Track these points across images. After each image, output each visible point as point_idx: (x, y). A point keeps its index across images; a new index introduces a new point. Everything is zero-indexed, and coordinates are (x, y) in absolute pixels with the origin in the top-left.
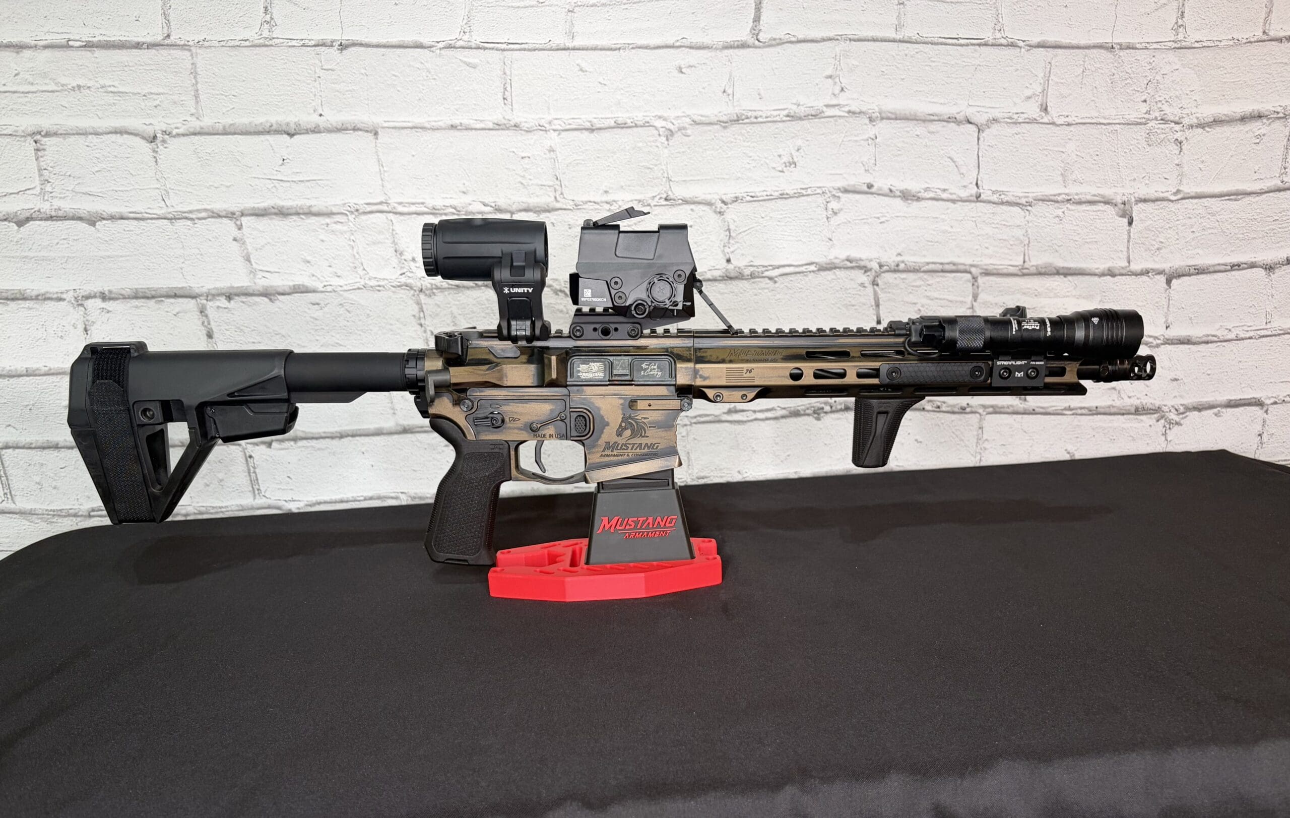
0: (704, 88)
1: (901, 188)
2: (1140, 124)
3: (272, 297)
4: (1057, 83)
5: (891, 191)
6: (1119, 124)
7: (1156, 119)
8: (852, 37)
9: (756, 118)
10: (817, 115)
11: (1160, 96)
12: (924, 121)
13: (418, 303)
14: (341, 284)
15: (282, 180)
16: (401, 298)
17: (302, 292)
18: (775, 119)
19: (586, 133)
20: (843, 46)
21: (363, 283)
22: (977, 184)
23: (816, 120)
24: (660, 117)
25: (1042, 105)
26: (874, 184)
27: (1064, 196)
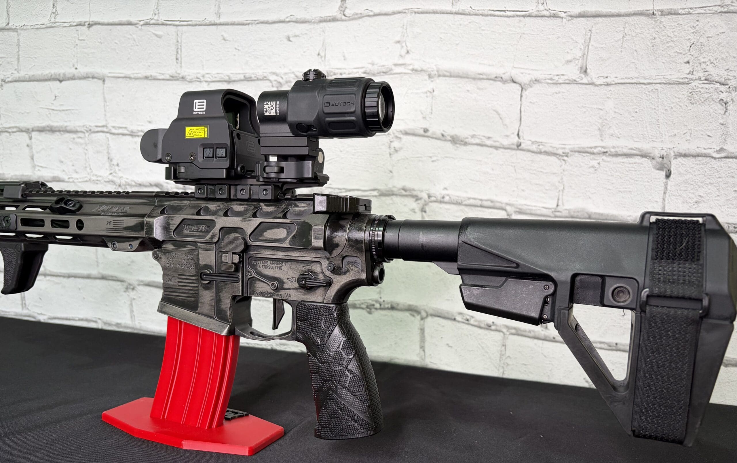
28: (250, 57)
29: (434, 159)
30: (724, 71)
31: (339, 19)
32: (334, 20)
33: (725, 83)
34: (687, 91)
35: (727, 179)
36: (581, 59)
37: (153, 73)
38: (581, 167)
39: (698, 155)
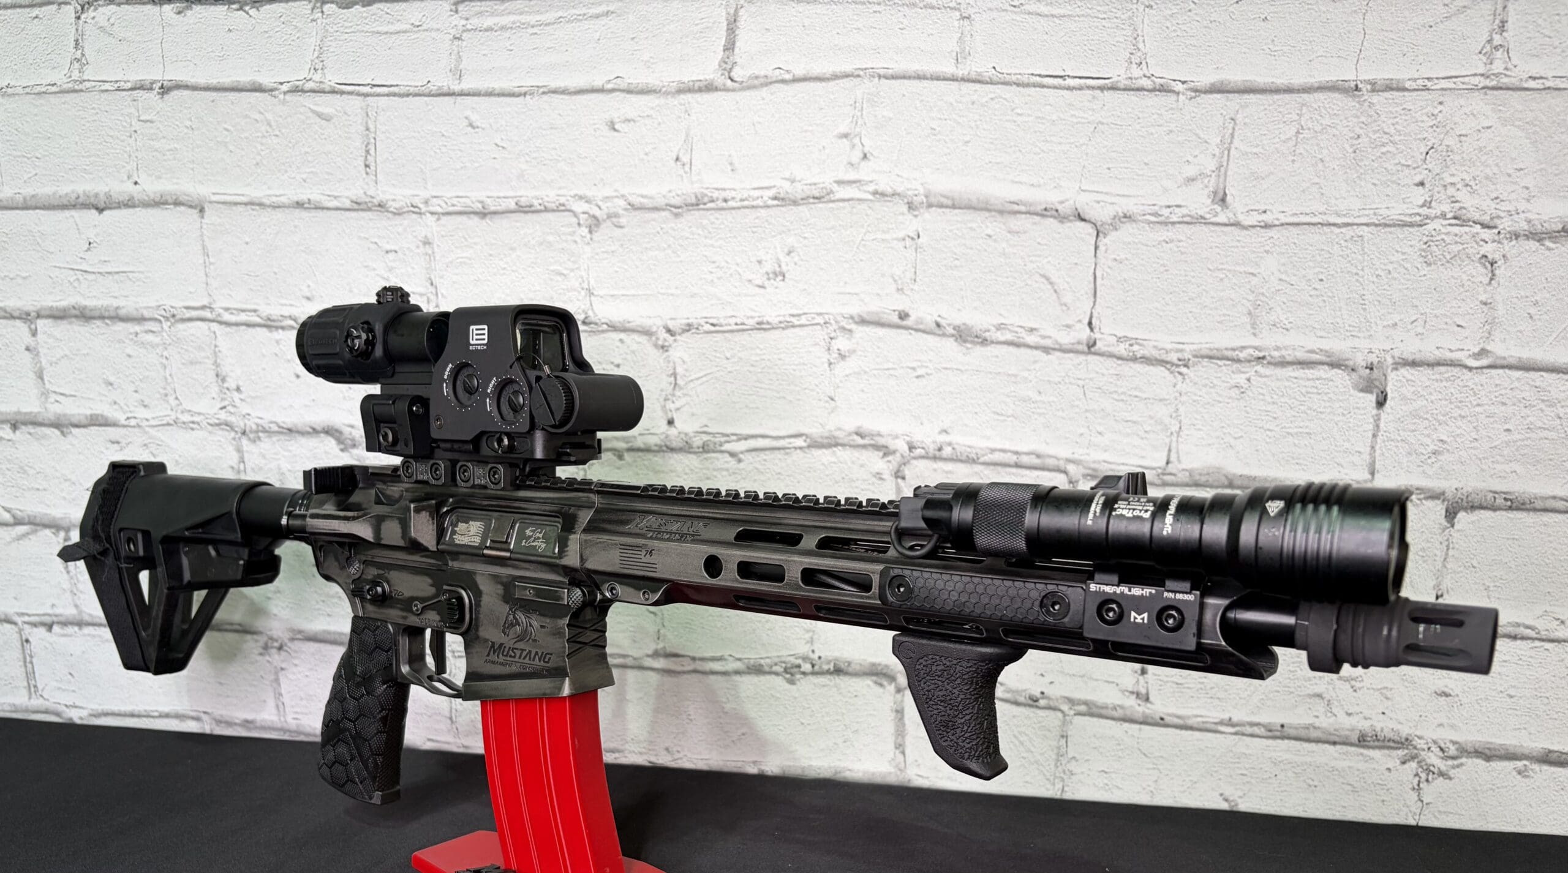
0: (646, 154)
1: (957, 322)
2: (1411, 225)
3: (65, 430)
4: (1247, 153)
5: (938, 325)
6: (1367, 225)
7: (1443, 216)
8: (882, 72)
9: (725, 201)
10: (823, 197)
11: (1453, 175)
12: (1001, 212)
13: (239, 450)
14: (147, 417)
15: (86, 271)
16: (219, 441)
17: (100, 425)
18: (755, 203)
19: (476, 219)
20: (868, 86)
21: (173, 417)
22: (1090, 324)
23: (821, 205)
24: (581, 198)
25: (1215, 193)
26: (910, 313)
27: (1251, 351)
28: (527, 162)
29: (920, 372)
30: (1489, 202)
31: (720, 86)
32: (709, 88)
33: (1492, 224)
34: (1418, 239)
35: (1492, 407)
36: (1213, 175)
37: (313, 194)
38: (1214, 387)
39: (1439, 364)
